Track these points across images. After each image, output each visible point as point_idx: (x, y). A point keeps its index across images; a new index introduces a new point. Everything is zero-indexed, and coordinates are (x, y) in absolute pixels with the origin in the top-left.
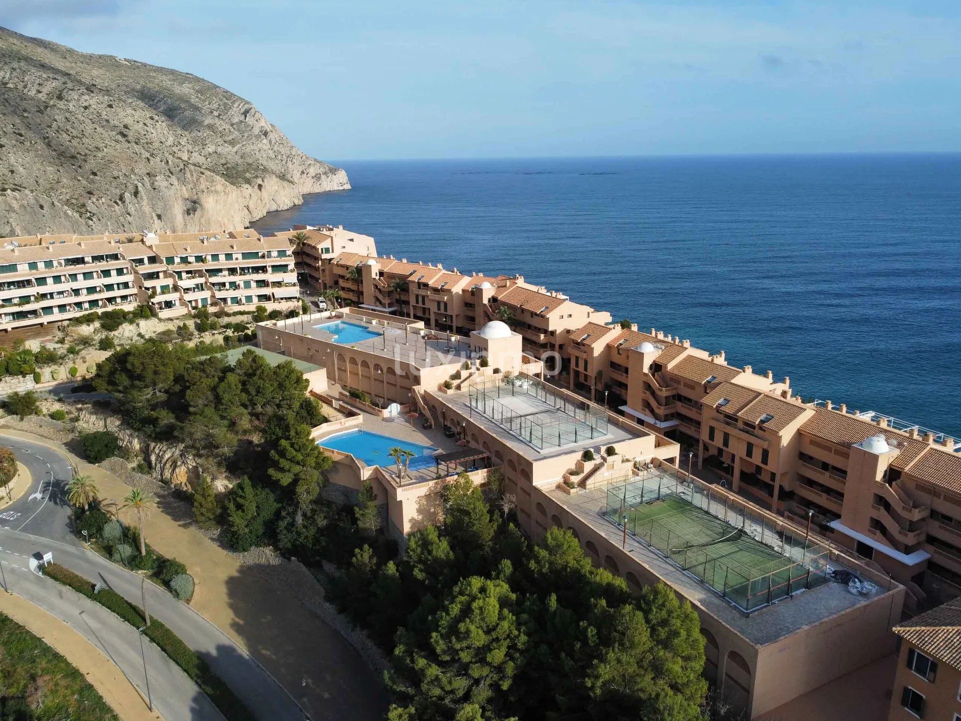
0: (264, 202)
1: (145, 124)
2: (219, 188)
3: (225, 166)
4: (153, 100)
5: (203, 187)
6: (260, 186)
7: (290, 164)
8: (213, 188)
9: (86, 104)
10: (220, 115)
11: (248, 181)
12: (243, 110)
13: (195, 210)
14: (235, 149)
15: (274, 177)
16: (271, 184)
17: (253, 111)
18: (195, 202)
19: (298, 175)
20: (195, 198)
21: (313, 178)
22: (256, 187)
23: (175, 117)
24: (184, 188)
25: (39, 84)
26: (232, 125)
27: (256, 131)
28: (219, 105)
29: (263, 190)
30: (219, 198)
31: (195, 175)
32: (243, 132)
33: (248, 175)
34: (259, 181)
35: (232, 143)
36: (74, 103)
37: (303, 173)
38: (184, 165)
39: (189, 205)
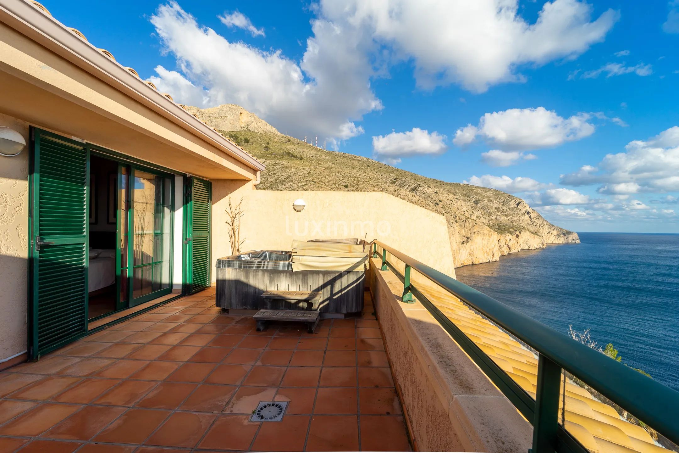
0: (519, 244)
1: (451, 200)
2: (485, 232)
3: (499, 225)
4: (470, 197)
5: (475, 230)
6: (517, 236)
7: (541, 228)
8: (481, 232)
9: (425, 192)
10: (503, 204)
11: (511, 233)
12: (517, 203)
13: (467, 242)
14: (508, 218)
15: (528, 232)
16: (525, 235)
17: (522, 203)
18: (468, 238)
19: (546, 234)
20: (469, 236)
21: (555, 236)
22: (515, 236)
23: (478, 204)
24: (463, 230)
25: (409, 185)
26: (509, 208)
27: (523, 211)
28: (504, 200)
29: (519, 237)
30: (485, 237)
31: (471, 224)
32: (515, 212)
33: (511, 230)
34: (518, 233)
35: (507, 216)
36: (420, 191)
37: (549, 233)
38: (466, 219)
39: (465, 239)
